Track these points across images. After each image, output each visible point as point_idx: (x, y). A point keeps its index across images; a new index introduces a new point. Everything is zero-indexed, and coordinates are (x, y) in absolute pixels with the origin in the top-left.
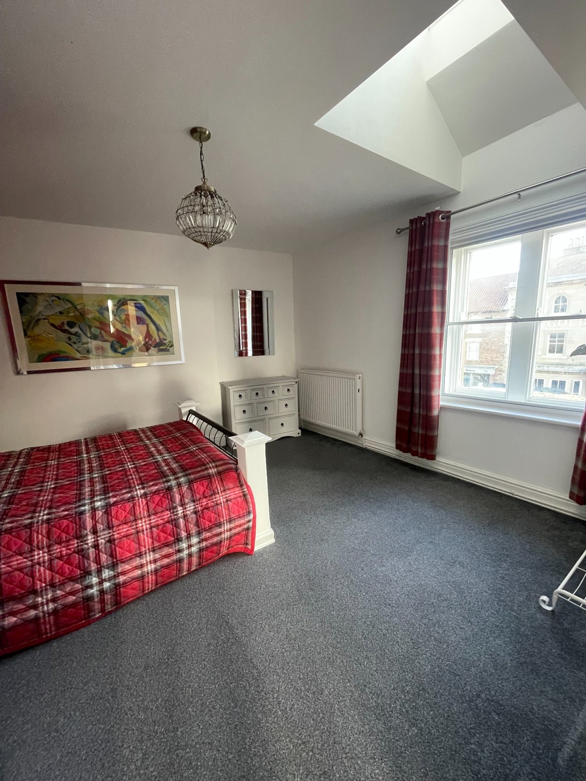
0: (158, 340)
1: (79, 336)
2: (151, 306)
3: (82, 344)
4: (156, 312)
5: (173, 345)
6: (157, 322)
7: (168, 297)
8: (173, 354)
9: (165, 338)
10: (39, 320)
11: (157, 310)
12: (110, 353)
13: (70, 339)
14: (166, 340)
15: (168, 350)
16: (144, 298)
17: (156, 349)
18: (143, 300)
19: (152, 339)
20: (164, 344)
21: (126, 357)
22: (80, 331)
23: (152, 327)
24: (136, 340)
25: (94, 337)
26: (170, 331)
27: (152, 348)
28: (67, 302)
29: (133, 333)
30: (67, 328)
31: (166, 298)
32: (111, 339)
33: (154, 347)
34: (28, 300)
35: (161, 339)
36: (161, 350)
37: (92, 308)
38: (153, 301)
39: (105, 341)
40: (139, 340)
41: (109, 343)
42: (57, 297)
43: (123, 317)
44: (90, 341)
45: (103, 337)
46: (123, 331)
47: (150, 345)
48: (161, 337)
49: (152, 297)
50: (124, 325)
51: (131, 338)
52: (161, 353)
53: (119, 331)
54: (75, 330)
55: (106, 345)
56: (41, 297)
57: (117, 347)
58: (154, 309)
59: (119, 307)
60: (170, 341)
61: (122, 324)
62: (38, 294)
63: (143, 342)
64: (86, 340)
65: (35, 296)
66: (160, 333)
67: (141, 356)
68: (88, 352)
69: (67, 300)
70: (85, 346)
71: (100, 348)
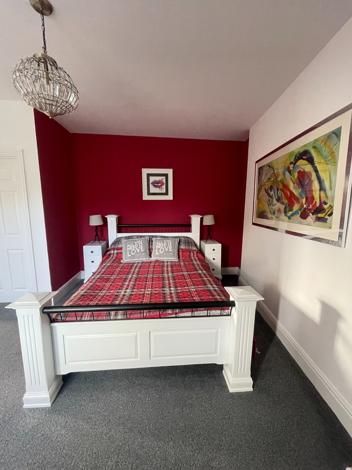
0: (318, 205)
1: (272, 199)
2: (319, 152)
3: (273, 206)
4: (323, 161)
5: (332, 214)
8: (330, 228)
9: (326, 201)
10: (262, 186)
11: (325, 157)
12: (283, 216)
13: (269, 200)
14: (326, 204)
15: (325, 220)
16: (316, 144)
17: (314, 216)
18: (314, 147)
19: (313, 202)
20: (323, 211)
21: (291, 222)
23: (316, 185)
24: (301, 203)
25: (278, 200)
26: (333, 189)
27: (311, 214)
28: (272, 169)
29: (300, 195)
30: (269, 191)
31: (338, 133)
32: (286, 201)
33: (313, 214)
34: (261, 172)
35: (322, 202)
36: (319, 219)
37: (281, 171)
38: (322, 144)
39: (283, 203)
40: (302, 203)
41: (284, 206)
42: (269, 166)
43: (296, 175)
44: (277, 203)
45: (282, 199)
46: (294, 191)
47: (310, 210)
48: (322, 199)
49: (323, 138)
50: (295, 185)
51: (297, 200)
52: (318, 223)
53: (291, 192)
54: (272, 193)
55: (282, 207)
56: (264, 168)
57: (288, 209)
58: (322, 156)
59: (295, 164)
60: (331, 207)
61: (294, 184)
62: (264, 166)
63: (305, 206)
64: (275, 202)
65: (263, 169)
66: (322, 193)
67: (300, 223)
68: (274, 213)
69: (272, 167)
70: (274, 207)
71: (279, 210)
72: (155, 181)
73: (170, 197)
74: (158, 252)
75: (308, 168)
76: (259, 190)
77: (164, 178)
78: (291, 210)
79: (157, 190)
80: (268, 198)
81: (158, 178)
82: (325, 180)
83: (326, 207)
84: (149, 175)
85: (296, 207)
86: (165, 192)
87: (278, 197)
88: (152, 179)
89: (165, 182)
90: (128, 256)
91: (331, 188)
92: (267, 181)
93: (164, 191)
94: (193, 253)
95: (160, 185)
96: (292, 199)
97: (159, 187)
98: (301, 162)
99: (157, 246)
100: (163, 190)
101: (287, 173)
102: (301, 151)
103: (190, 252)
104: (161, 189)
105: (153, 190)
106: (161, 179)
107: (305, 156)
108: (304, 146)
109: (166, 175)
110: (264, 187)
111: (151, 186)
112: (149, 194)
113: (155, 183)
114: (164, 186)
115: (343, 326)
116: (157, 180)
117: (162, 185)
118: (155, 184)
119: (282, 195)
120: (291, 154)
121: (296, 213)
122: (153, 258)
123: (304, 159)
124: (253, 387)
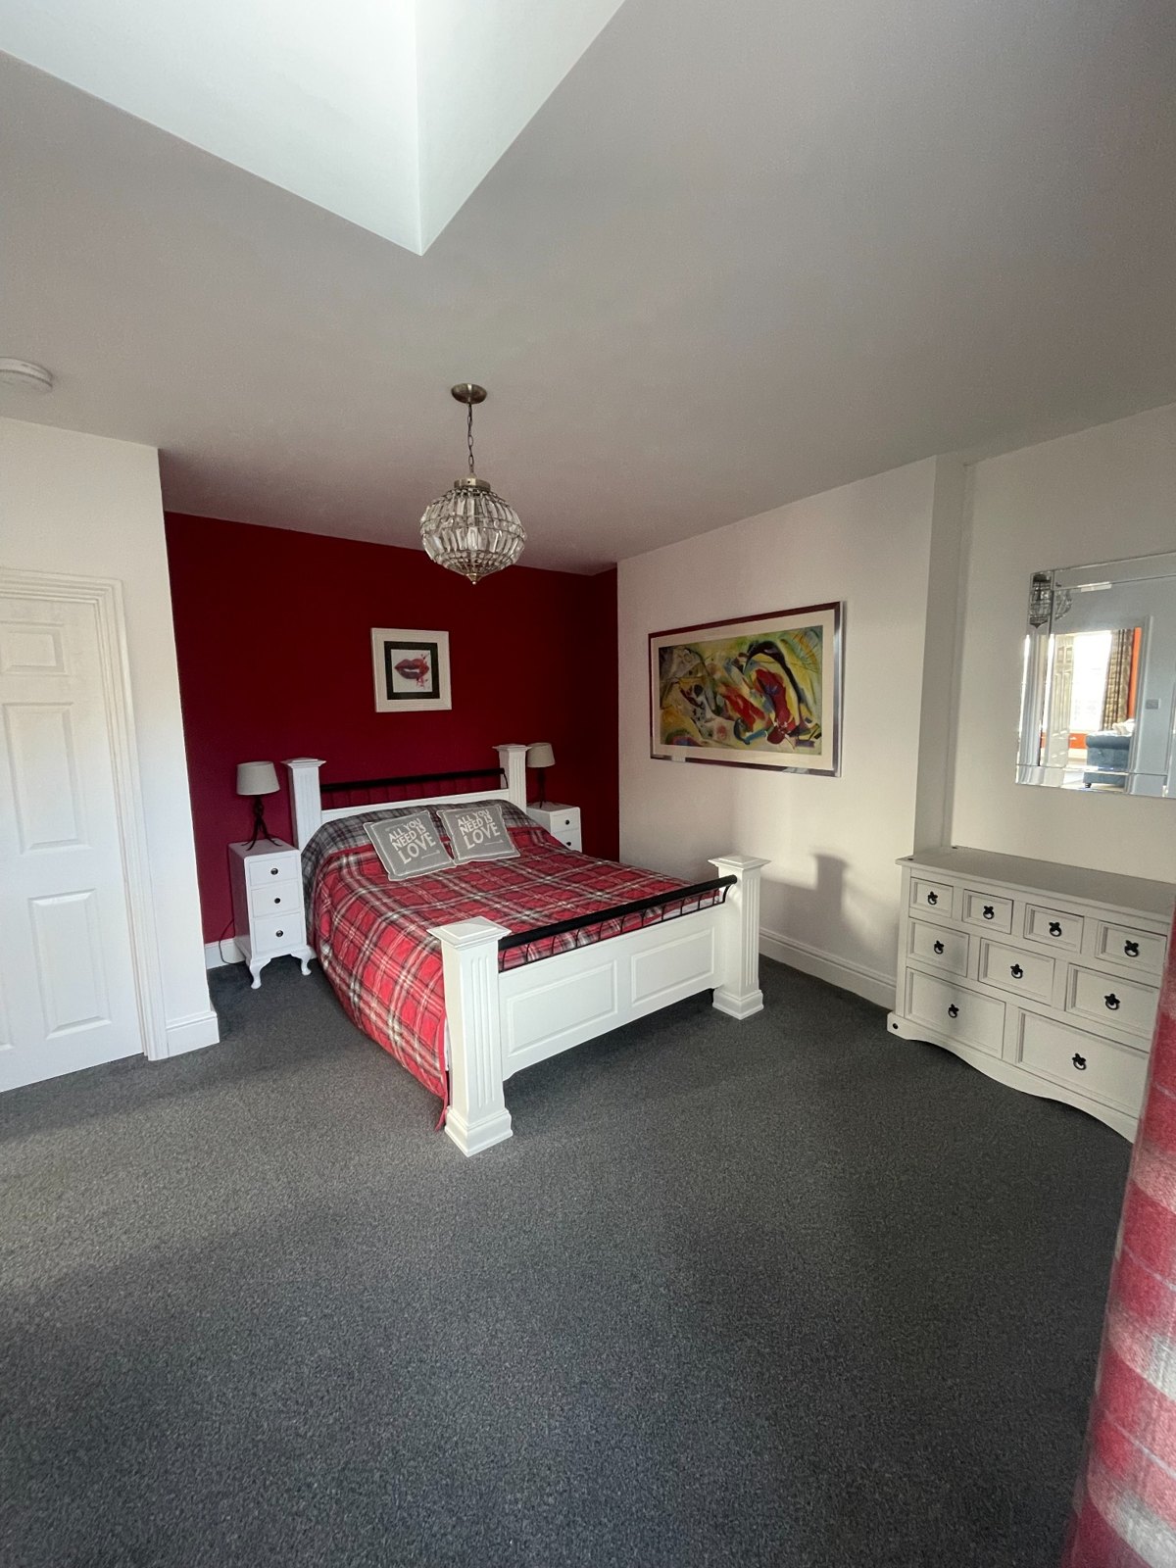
0: (797, 723)
1: (703, 709)
2: (792, 650)
3: (706, 722)
4: (800, 663)
5: (820, 735)
6: (801, 685)
7: (821, 627)
8: (820, 754)
9: (809, 718)
10: (672, 684)
11: (802, 659)
12: (733, 739)
13: (695, 712)
14: (810, 721)
15: (812, 744)
16: (785, 638)
17: (793, 739)
18: (783, 641)
19: (788, 718)
20: (806, 731)
21: (750, 749)
22: (705, 702)
23: (791, 694)
24: (767, 718)
25: (718, 711)
26: (818, 704)
27: (786, 736)
28: (697, 656)
29: (764, 706)
30: (694, 695)
31: (818, 631)
32: (736, 715)
33: (791, 735)
34: (666, 656)
35: (804, 718)
36: (799, 743)
37: (720, 664)
38: (796, 640)
39: (729, 718)
40: (770, 719)
41: (733, 723)
42: (691, 649)
43: (754, 676)
44: (714, 716)
45: (727, 711)
46: (752, 700)
47: (785, 730)
48: (803, 715)
49: (796, 633)
50: (753, 691)
51: (760, 714)
52: (801, 748)
53: (745, 701)
54: (701, 699)
55: (729, 725)
56: (675, 651)
57: (741, 729)
58: (797, 657)
59: (749, 658)
60: (818, 726)
61: (751, 688)
62: (675, 647)
63: (775, 724)
64: (709, 714)
65: (672, 653)
66: (803, 707)
67: (770, 750)
68: (711, 735)
69: (697, 653)
70: (709, 725)
71: (722, 730)
72: (406, 661)
73: (445, 702)
74: (471, 842)
75: (775, 668)
76: (665, 691)
77: (427, 653)
78: (749, 728)
79: (411, 686)
80: (690, 707)
81: (412, 655)
82: (805, 690)
83: (809, 725)
84: (389, 646)
85: (758, 725)
86: (431, 690)
87: (717, 706)
88: (398, 656)
89: (429, 664)
90: (406, 862)
91: (815, 702)
92: (685, 675)
93: (428, 688)
94: (536, 833)
95: (418, 671)
96: (747, 713)
97: (417, 677)
98: (760, 657)
99: (461, 828)
100: (425, 684)
101: (735, 670)
102: (761, 640)
103: (529, 833)
104: (422, 681)
105: (401, 684)
106: (420, 657)
107: (768, 649)
108: (766, 634)
109: (433, 648)
110: (676, 686)
111: (395, 674)
112: (392, 695)
113: (406, 667)
114: (429, 676)
115: (849, 876)
116: (411, 659)
117: (423, 673)
118: (407, 670)
119: (725, 703)
120: (740, 641)
121: (760, 734)
122: (463, 859)
123: (766, 654)
124: (764, 1003)
